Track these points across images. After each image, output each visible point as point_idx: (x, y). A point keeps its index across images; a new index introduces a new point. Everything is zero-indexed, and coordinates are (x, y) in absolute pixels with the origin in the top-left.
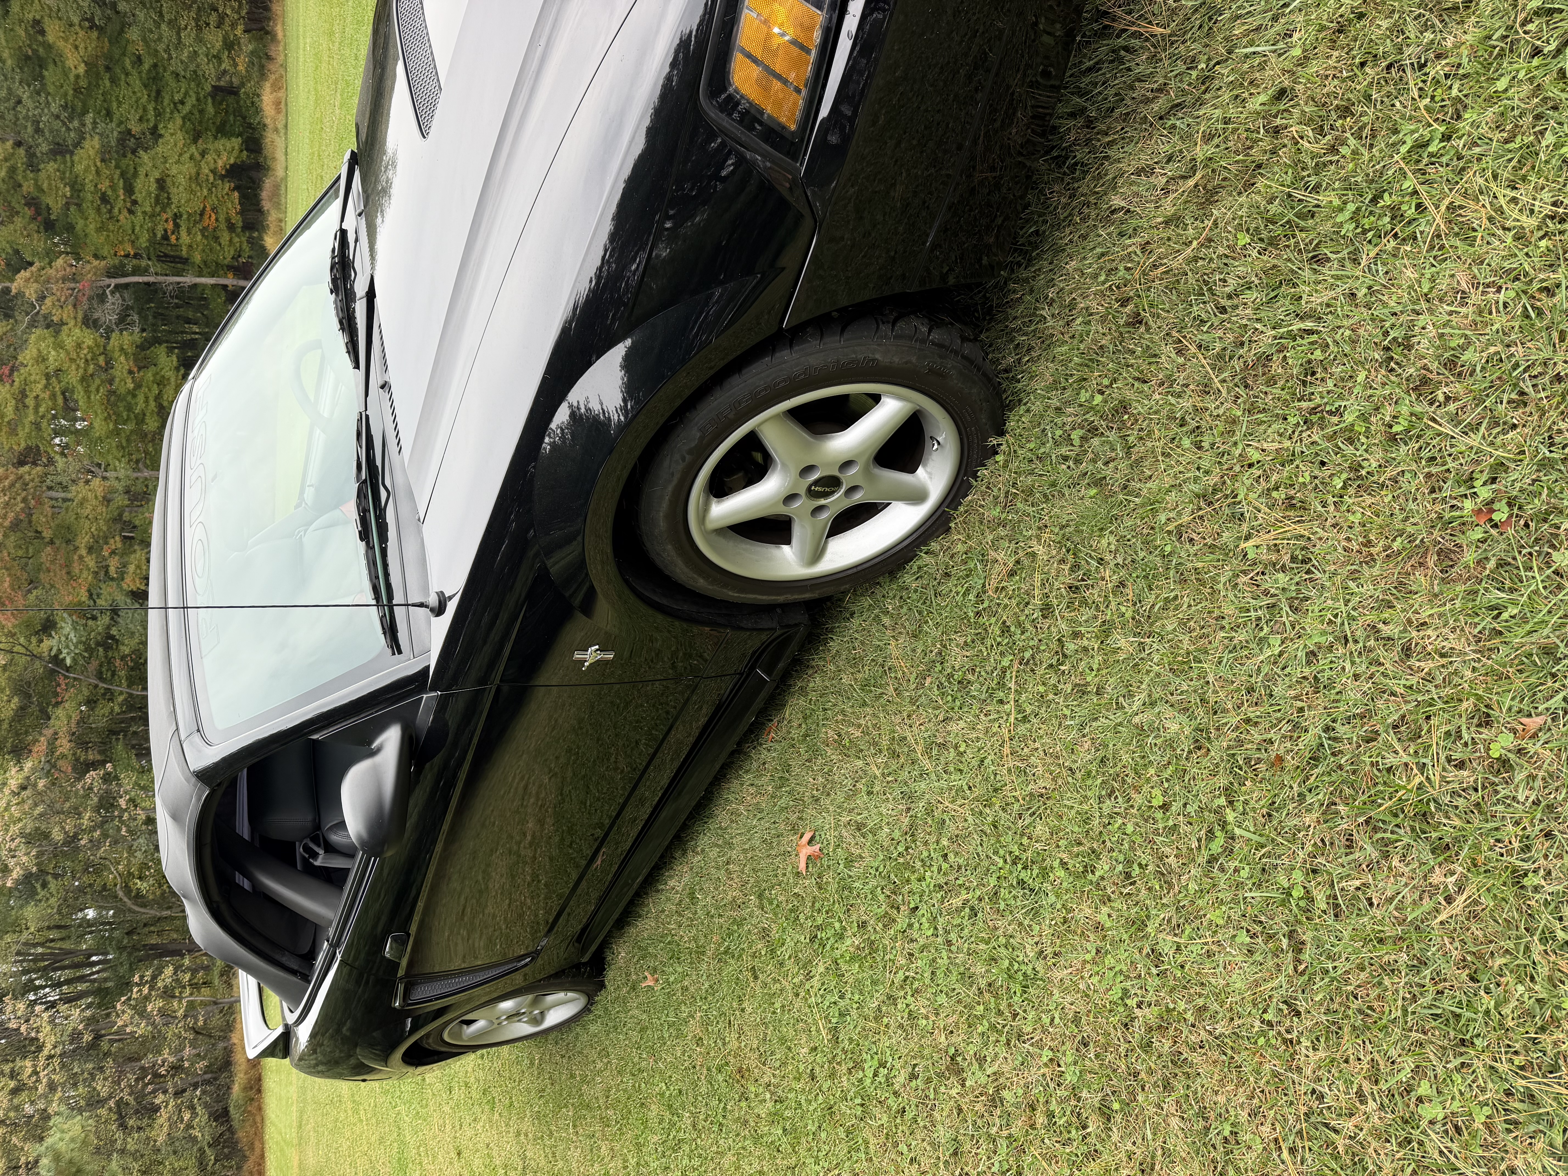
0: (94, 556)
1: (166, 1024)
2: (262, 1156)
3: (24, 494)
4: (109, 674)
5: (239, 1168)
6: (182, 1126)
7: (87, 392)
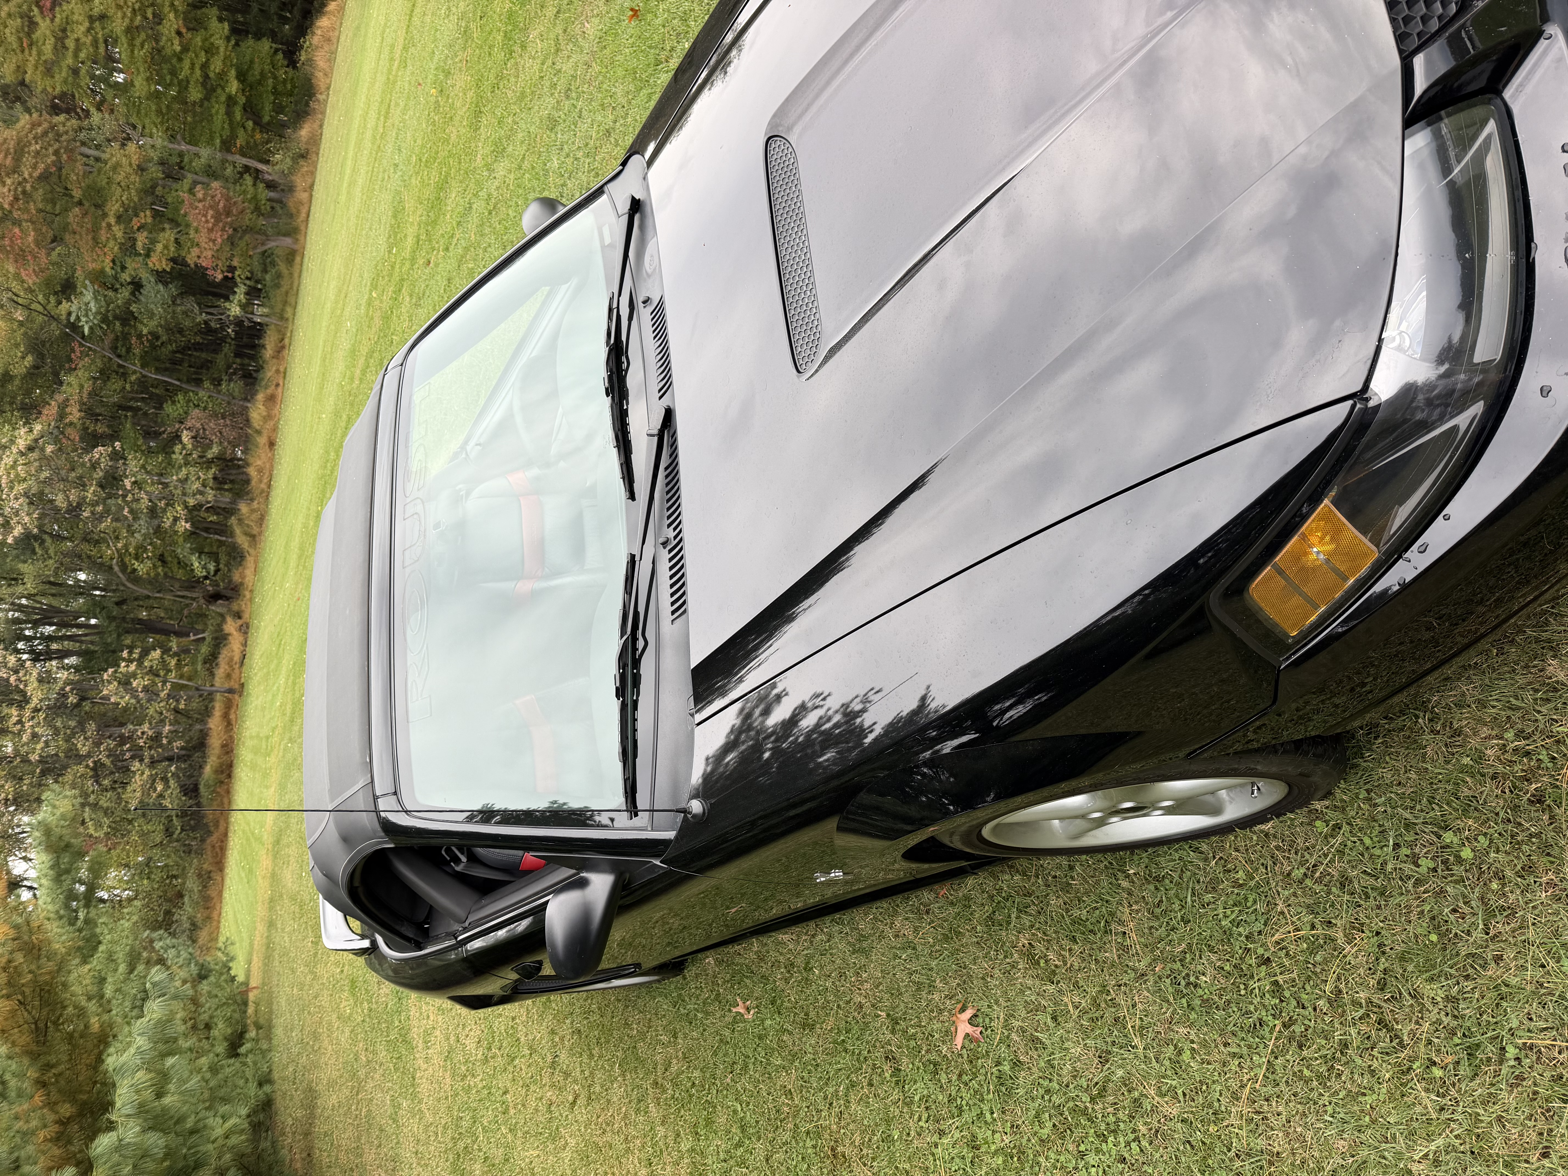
0: (122, 227)
1: (149, 701)
2: (226, 835)
3: (56, 146)
4: (124, 350)
5: (203, 840)
6: (154, 795)
7: (132, 45)
